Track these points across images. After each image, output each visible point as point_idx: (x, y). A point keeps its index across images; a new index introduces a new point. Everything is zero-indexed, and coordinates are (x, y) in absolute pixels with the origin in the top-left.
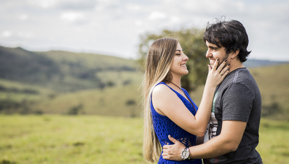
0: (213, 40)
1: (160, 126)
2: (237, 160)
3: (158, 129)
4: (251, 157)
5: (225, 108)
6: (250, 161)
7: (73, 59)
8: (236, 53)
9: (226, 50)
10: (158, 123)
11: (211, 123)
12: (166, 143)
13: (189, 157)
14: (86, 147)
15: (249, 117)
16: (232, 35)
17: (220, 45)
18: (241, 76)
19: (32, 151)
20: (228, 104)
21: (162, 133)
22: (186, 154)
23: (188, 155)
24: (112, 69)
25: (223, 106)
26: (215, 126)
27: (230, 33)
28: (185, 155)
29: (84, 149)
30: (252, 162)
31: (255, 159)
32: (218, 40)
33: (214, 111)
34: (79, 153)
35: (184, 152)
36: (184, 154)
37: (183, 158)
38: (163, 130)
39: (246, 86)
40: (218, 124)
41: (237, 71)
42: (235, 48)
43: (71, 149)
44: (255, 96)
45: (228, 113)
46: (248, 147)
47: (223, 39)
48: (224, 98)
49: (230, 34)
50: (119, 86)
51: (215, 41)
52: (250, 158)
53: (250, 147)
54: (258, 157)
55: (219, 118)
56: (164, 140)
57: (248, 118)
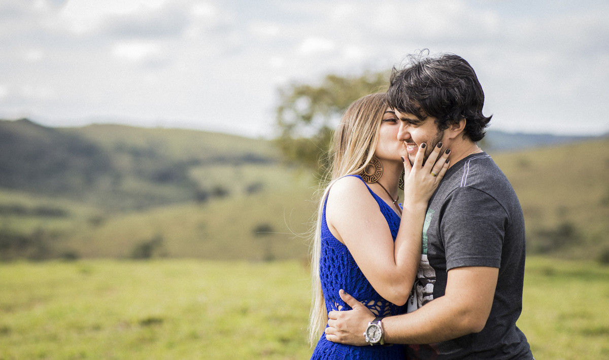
0: (407, 105)
1: (332, 266)
2: (476, 350)
3: (327, 271)
4: (507, 343)
5: (448, 243)
6: (505, 352)
7: (140, 142)
8: (459, 127)
9: (437, 123)
10: (328, 258)
11: (421, 276)
12: (338, 306)
13: (382, 341)
14: (167, 326)
15: (502, 257)
16: (447, 90)
17: (423, 114)
18: (475, 173)
19: (54, 338)
20: (454, 233)
21: (334, 282)
22: (374, 333)
23: (380, 336)
24: (221, 160)
25: (445, 239)
26: (430, 281)
27: (442, 85)
28: (374, 335)
29: (161, 332)
30: (509, 353)
31: (515, 345)
32: (417, 105)
33: (425, 250)
34: (152, 340)
35: (372, 328)
36: (371, 334)
37: (369, 342)
38: (336, 276)
39: (488, 192)
40: (437, 278)
41: (467, 163)
42: (456, 117)
43: (136, 332)
44: (509, 211)
45: (456, 252)
46: (499, 322)
47: (428, 102)
48: (444, 223)
49: (441, 89)
50: (238, 195)
51: (412, 106)
52: (505, 345)
53: (504, 322)
54: (522, 341)
55: (438, 266)
56: (333, 297)
57: (500, 258)
